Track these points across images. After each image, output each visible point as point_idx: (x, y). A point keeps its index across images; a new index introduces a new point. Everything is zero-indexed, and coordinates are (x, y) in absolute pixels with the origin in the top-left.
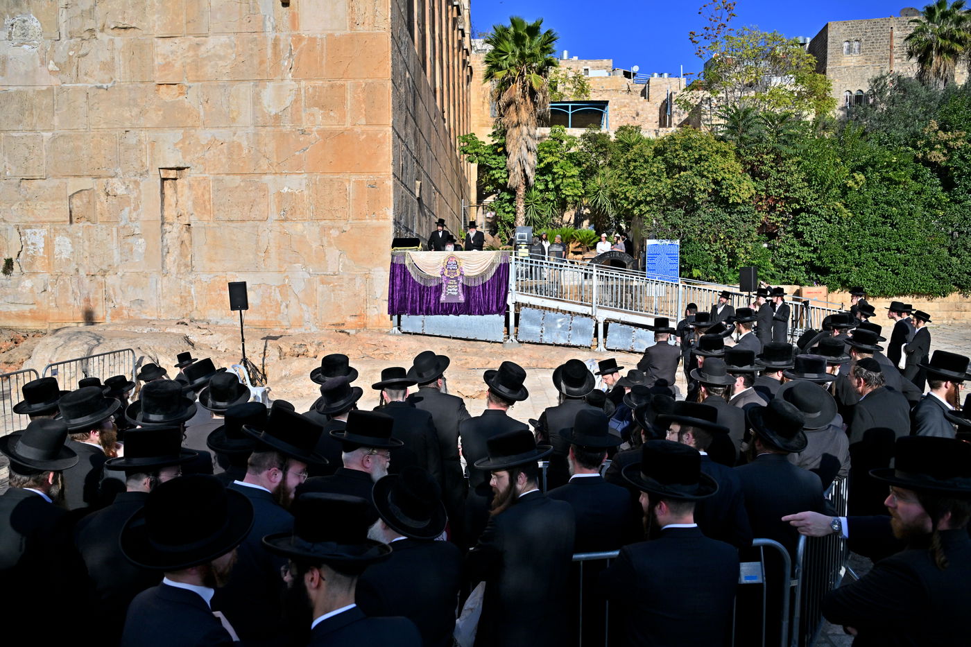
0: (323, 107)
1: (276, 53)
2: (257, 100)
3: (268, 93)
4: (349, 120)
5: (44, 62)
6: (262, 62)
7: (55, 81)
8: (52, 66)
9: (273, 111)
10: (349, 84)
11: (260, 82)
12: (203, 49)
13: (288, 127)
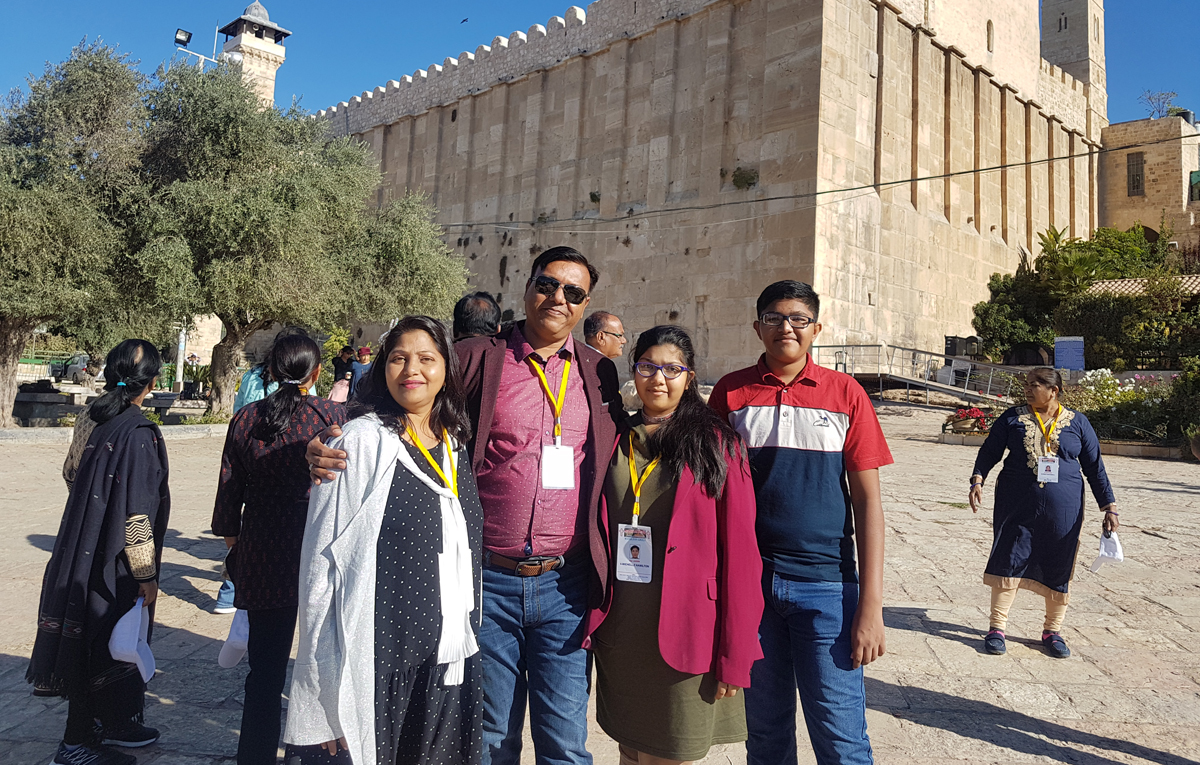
0: (777, 255)
1: (755, 226)
2: (744, 254)
3: (749, 250)
4: (791, 260)
5: (649, 243)
6: (747, 232)
7: (652, 253)
8: (652, 245)
9: (751, 259)
10: (792, 240)
11: (747, 244)
12: (720, 227)
13: (759, 267)
